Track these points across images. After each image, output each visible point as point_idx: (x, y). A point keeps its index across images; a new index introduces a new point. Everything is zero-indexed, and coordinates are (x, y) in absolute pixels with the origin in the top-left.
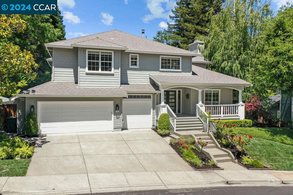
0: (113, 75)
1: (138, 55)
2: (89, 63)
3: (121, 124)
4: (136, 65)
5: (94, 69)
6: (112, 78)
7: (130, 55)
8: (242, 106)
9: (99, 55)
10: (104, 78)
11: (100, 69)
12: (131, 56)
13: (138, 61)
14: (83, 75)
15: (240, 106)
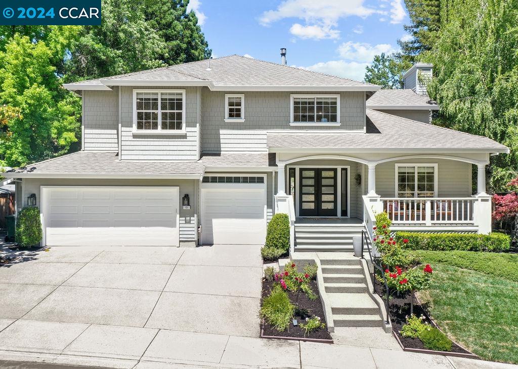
0: (184, 137)
1: (242, 96)
2: (140, 116)
3: (193, 233)
4: (238, 116)
5: (148, 127)
6: (183, 143)
7: (227, 96)
8: (482, 200)
9: (156, 99)
10: (167, 143)
11: (159, 127)
12: (229, 98)
13: (242, 108)
14: (127, 138)
15: (477, 200)
